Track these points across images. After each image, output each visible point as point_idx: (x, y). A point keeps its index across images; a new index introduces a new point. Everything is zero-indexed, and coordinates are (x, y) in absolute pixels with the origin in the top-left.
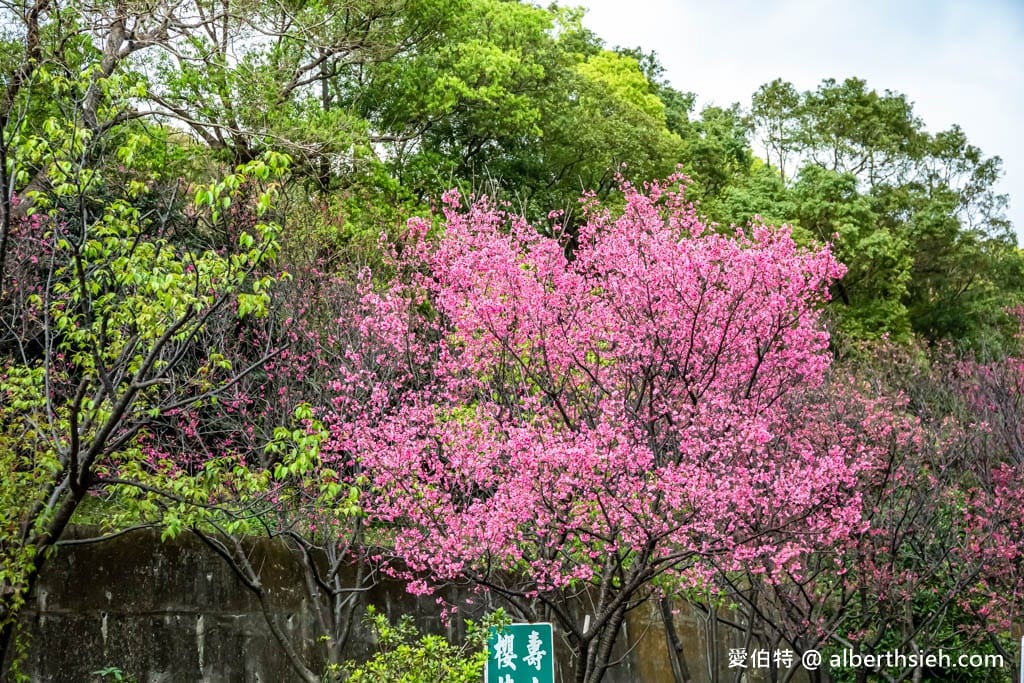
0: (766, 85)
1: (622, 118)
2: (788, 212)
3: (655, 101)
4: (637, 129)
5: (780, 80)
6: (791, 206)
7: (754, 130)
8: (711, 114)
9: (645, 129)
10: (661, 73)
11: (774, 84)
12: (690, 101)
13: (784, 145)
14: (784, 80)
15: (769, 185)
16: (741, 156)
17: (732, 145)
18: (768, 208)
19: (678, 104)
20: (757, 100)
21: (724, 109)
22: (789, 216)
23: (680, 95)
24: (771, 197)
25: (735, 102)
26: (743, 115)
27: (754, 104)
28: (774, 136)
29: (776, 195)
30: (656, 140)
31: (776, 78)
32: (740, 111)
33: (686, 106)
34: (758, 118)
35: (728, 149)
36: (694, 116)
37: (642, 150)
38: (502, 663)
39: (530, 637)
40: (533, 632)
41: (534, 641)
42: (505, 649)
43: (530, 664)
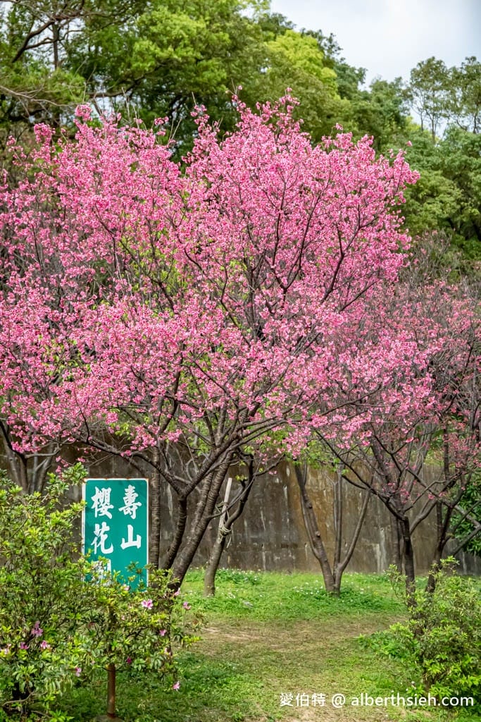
0: (423, 62)
1: (296, 82)
2: (434, 165)
3: (329, 72)
4: (308, 91)
5: (434, 58)
6: (435, 159)
7: (412, 99)
8: (379, 86)
9: (314, 91)
10: (338, 52)
11: (429, 61)
12: (361, 75)
13: (435, 113)
14: (437, 59)
15: (420, 142)
16: (398, 119)
17: (391, 111)
18: (419, 161)
19: (349, 76)
20: (415, 73)
21: (389, 82)
22: (435, 167)
23: (353, 70)
24: (422, 153)
25: (398, 77)
26: (404, 88)
27: (412, 79)
28: (428, 104)
29: (425, 152)
30: (323, 101)
31: (430, 57)
32: (402, 85)
33: (357, 79)
34: (415, 89)
35: (388, 113)
36: (364, 87)
37: (311, 108)
38: (99, 512)
39: (126, 490)
40: (130, 486)
41: (130, 494)
42: (102, 501)
43: (125, 513)
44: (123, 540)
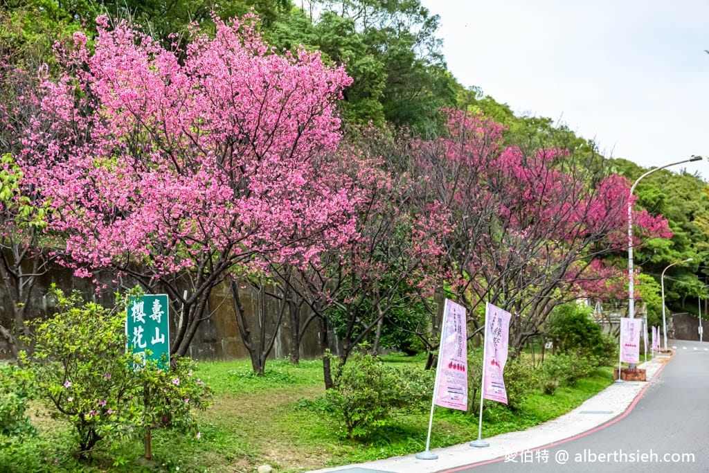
2: (313, 41)
6: (315, 37)
15: (302, 23)
16: (285, 3)
18: (301, 37)
22: (314, 43)
24: (303, 31)
29: (306, 30)
38: (136, 319)
39: (154, 303)
40: (156, 300)
41: (157, 305)
42: (138, 311)
43: (154, 319)
44: (153, 338)
